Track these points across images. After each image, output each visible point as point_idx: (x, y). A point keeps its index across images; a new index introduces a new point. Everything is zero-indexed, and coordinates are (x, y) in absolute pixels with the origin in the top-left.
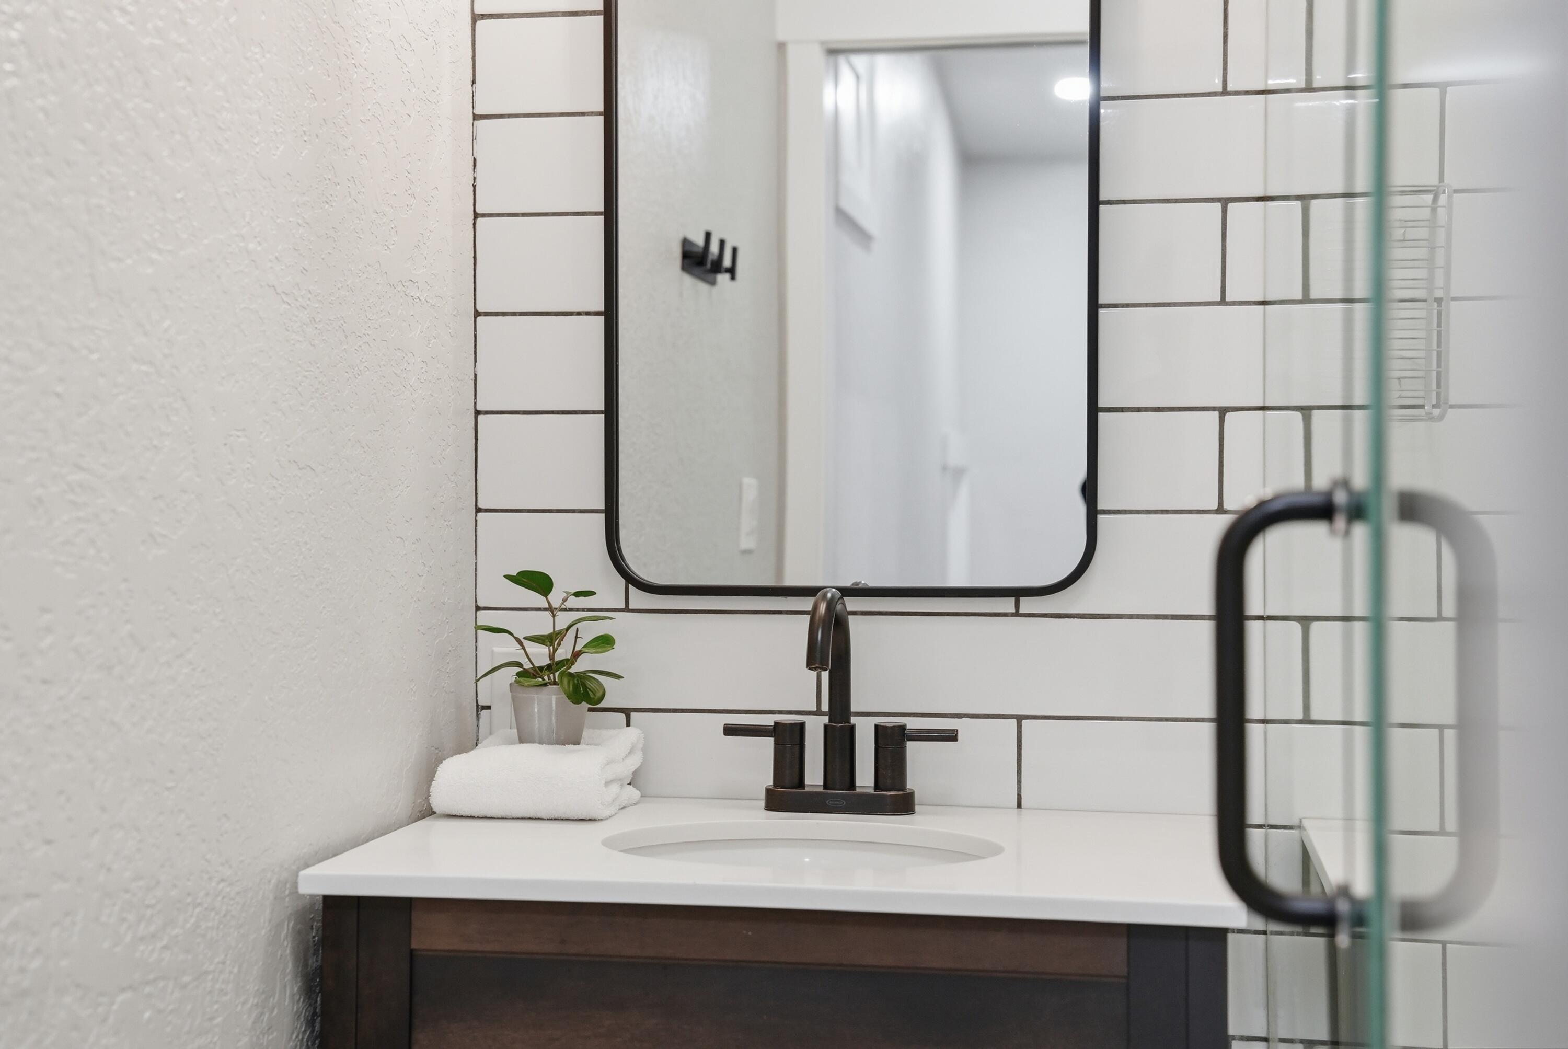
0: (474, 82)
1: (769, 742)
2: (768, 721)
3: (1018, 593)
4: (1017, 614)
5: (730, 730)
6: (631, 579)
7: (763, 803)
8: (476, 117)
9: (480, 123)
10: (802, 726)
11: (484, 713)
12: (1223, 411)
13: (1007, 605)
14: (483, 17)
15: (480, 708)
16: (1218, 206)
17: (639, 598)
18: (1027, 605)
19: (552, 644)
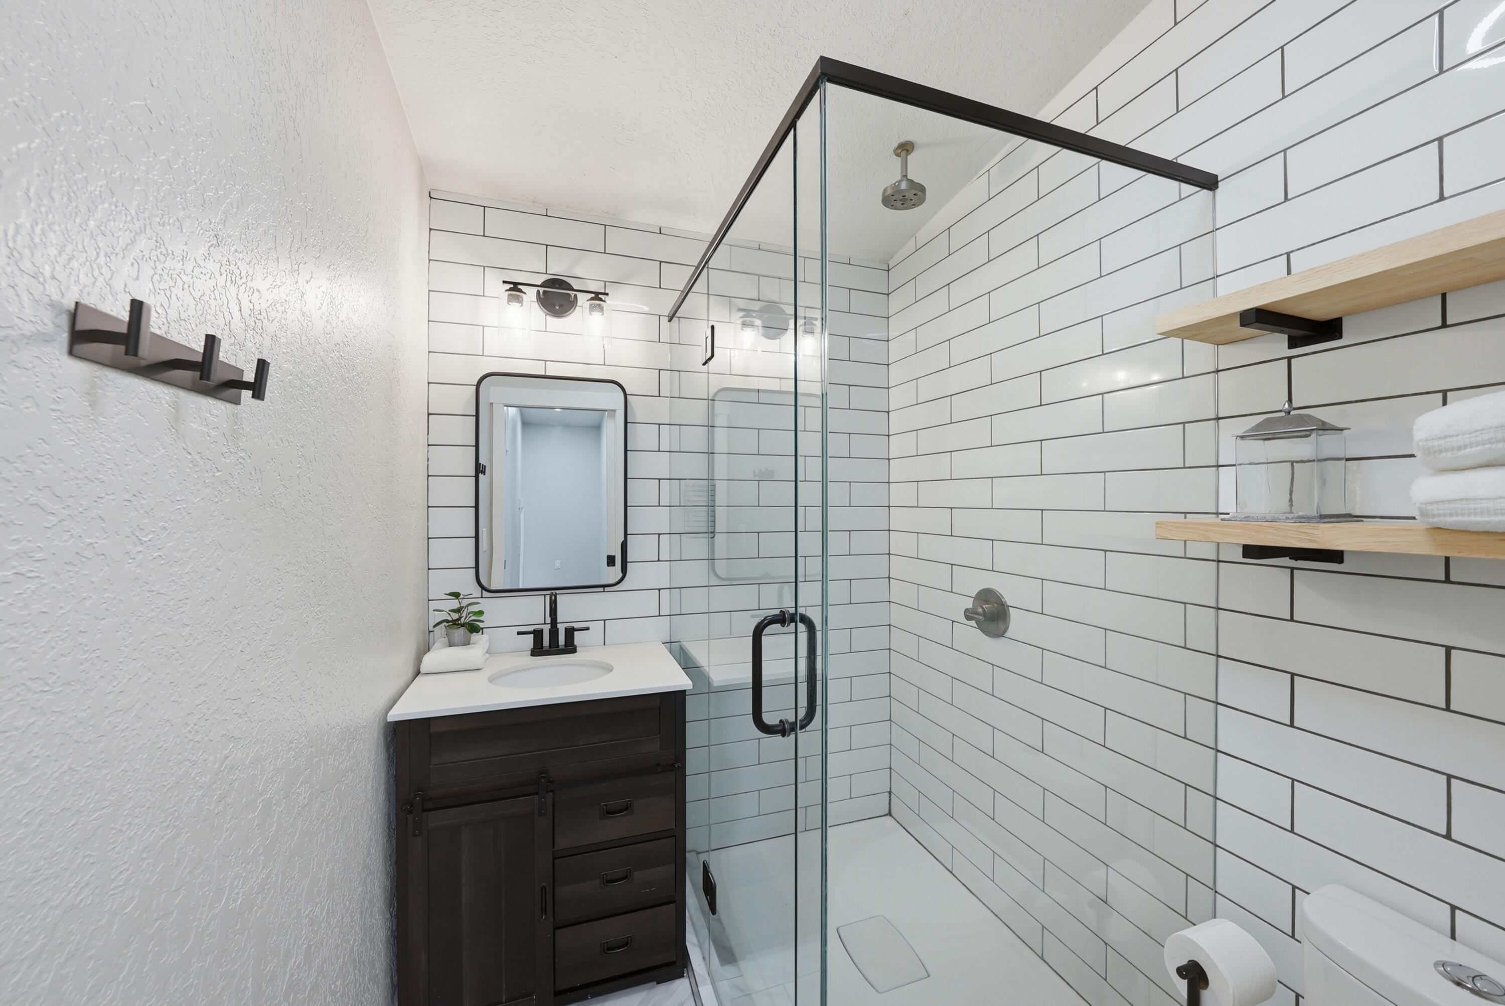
0: (428, 434)
1: (532, 635)
2: (531, 629)
3: (604, 586)
4: (604, 591)
5: (519, 633)
6: (483, 588)
7: (530, 652)
8: (429, 445)
9: (430, 447)
10: (542, 630)
11: (431, 633)
12: (659, 535)
13: (602, 589)
14: (431, 414)
15: (430, 632)
16: (658, 480)
17: (485, 594)
18: (607, 589)
19: (460, 612)
